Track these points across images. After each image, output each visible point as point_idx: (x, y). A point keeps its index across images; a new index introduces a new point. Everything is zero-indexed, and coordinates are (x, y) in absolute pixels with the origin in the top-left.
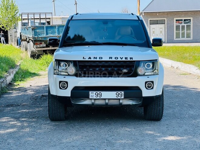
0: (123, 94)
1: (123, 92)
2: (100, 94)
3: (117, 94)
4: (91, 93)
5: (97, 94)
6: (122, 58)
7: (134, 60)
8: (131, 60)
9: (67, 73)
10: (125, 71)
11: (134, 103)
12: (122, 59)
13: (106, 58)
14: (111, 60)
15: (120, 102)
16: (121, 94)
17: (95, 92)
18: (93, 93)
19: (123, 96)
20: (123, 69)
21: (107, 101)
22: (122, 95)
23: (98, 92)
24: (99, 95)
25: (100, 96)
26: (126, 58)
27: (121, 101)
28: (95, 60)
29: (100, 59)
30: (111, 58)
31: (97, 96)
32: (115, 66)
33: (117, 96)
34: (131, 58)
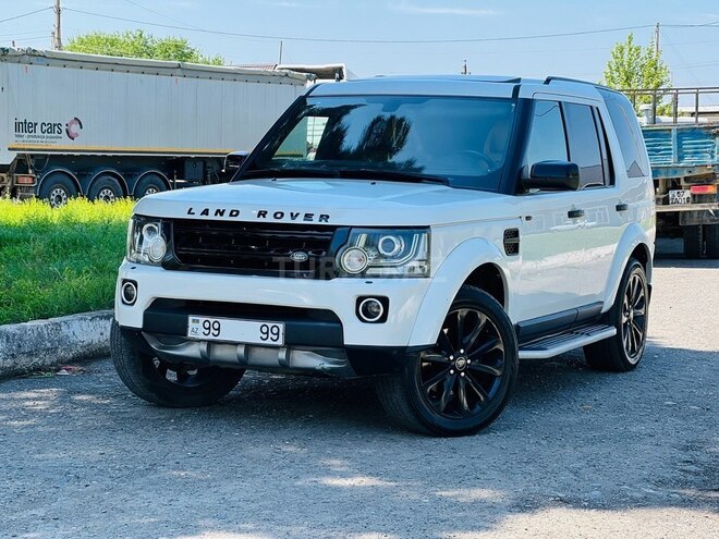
0: (281, 332)
1: (281, 326)
2: (216, 326)
3: (265, 330)
4: (194, 321)
5: (207, 325)
6: (297, 214)
7: (330, 222)
8: (323, 223)
10: (299, 257)
11: (327, 366)
12: (293, 218)
16: (275, 330)
17: (202, 319)
18: (198, 321)
19: (281, 336)
20: (294, 251)
21: (239, 350)
22: (278, 334)
23: (212, 320)
25: (216, 333)
26: (308, 216)
29: (231, 215)
30: (262, 214)
31: (206, 332)
32: (275, 242)
33: (265, 336)
34: (324, 217)
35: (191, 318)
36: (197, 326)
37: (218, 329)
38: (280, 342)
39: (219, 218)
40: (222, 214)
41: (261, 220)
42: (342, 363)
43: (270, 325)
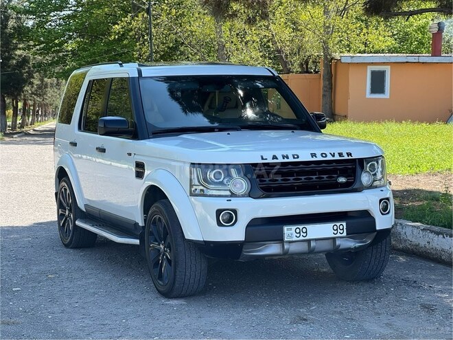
0: (345, 227)
1: (344, 224)
2: (304, 230)
3: (335, 228)
4: (288, 229)
5: (298, 230)
6: (334, 154)
7: (353, 157)
8: (350, 157)
9: (230, 191)
10: (342, 180)
11: (358, 245)
12: (333, 156)
13: (305, 156)
14: (314, 159)
15: (337, 244)
16: (341, 227)
17: (294, 228)
18: (291, 229)
19: (345, 230)
20: (338, 177)
21: (313, 244)
22: (343, 229)
23: (301, 227)
24: (302, 234)
25: (305, 235)
26: (340, 155)
27: (338, 242)
28: (286, 160)
29: (294, 158)
30: (314, 155)
31: (298, 235)
33: (336, 232)
34: (349, 154)
35: (285, 228)
36: (290, 232)
37: (306, 232)
38: (345, 234)
40: (288, 158)
43: (338, 224)
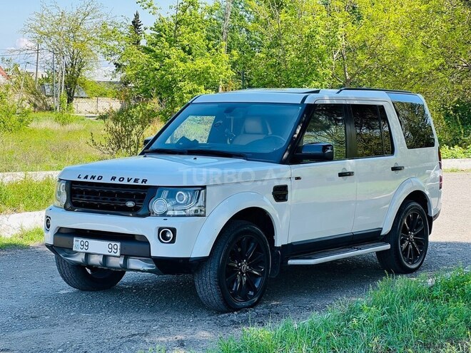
0: (119, 248)
1: (118, 244)
2: (87, 244)
3: (110, 246)
4: (76, 241)
5: (82, 243)
6: (131, 179)
7: (147, 184)
8: (144, 184)
10: (130, 204)
11: (146, 268)
12: (129, 181)
13: (106, 179)
16: (116, 247)
17: (80, 240)
19: (119, 250)
20: (127, 201)
22: (117, 249)
23: (85, 241)
25: (87, 248)
26: (136, 180)
29: (98, 179)
30: (114, 178)
31: (82, 247)
32: (120, 195)
33: (110, 250)
34: (144, 181)
35: (75, 239)
36: (78, 243)
37: (88, 246)
38: (118, 254)
39: (92, 181)
40: (94, 178)
41: (113, 182)
42: (153, 267)
43: (113, 244)
